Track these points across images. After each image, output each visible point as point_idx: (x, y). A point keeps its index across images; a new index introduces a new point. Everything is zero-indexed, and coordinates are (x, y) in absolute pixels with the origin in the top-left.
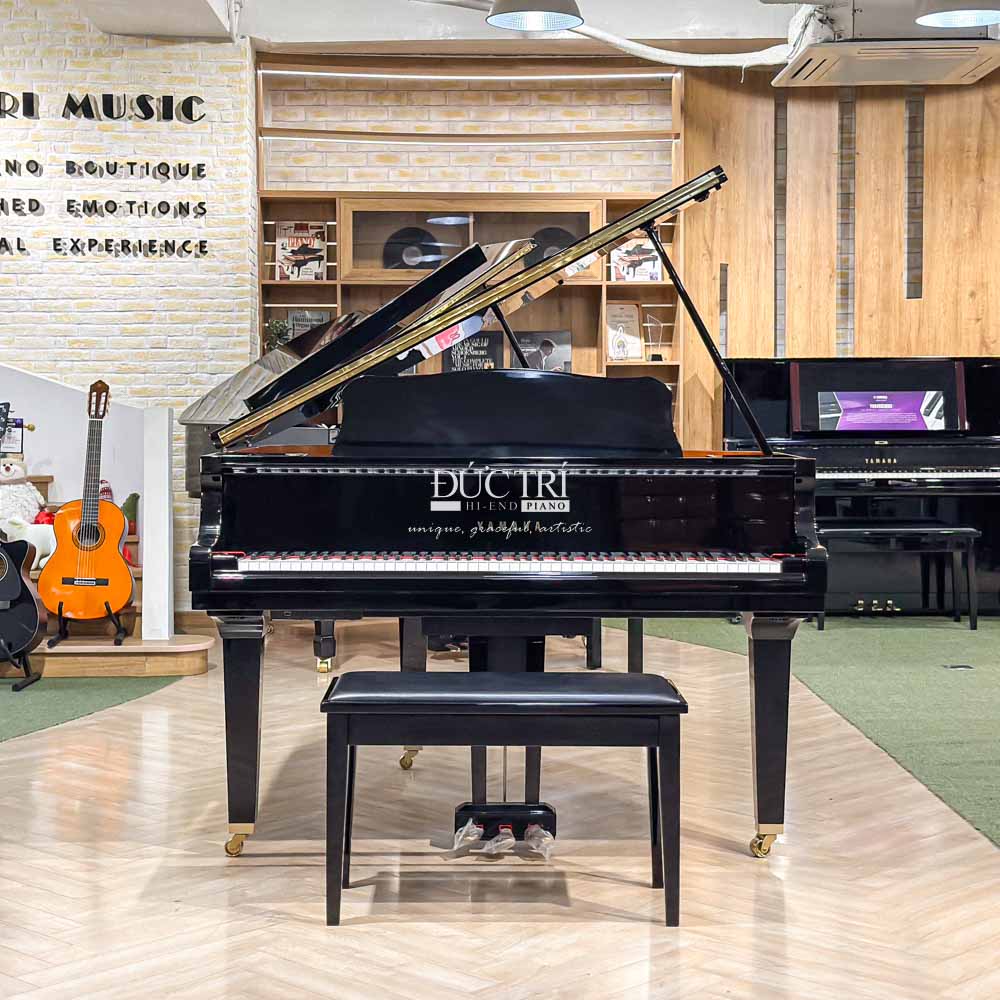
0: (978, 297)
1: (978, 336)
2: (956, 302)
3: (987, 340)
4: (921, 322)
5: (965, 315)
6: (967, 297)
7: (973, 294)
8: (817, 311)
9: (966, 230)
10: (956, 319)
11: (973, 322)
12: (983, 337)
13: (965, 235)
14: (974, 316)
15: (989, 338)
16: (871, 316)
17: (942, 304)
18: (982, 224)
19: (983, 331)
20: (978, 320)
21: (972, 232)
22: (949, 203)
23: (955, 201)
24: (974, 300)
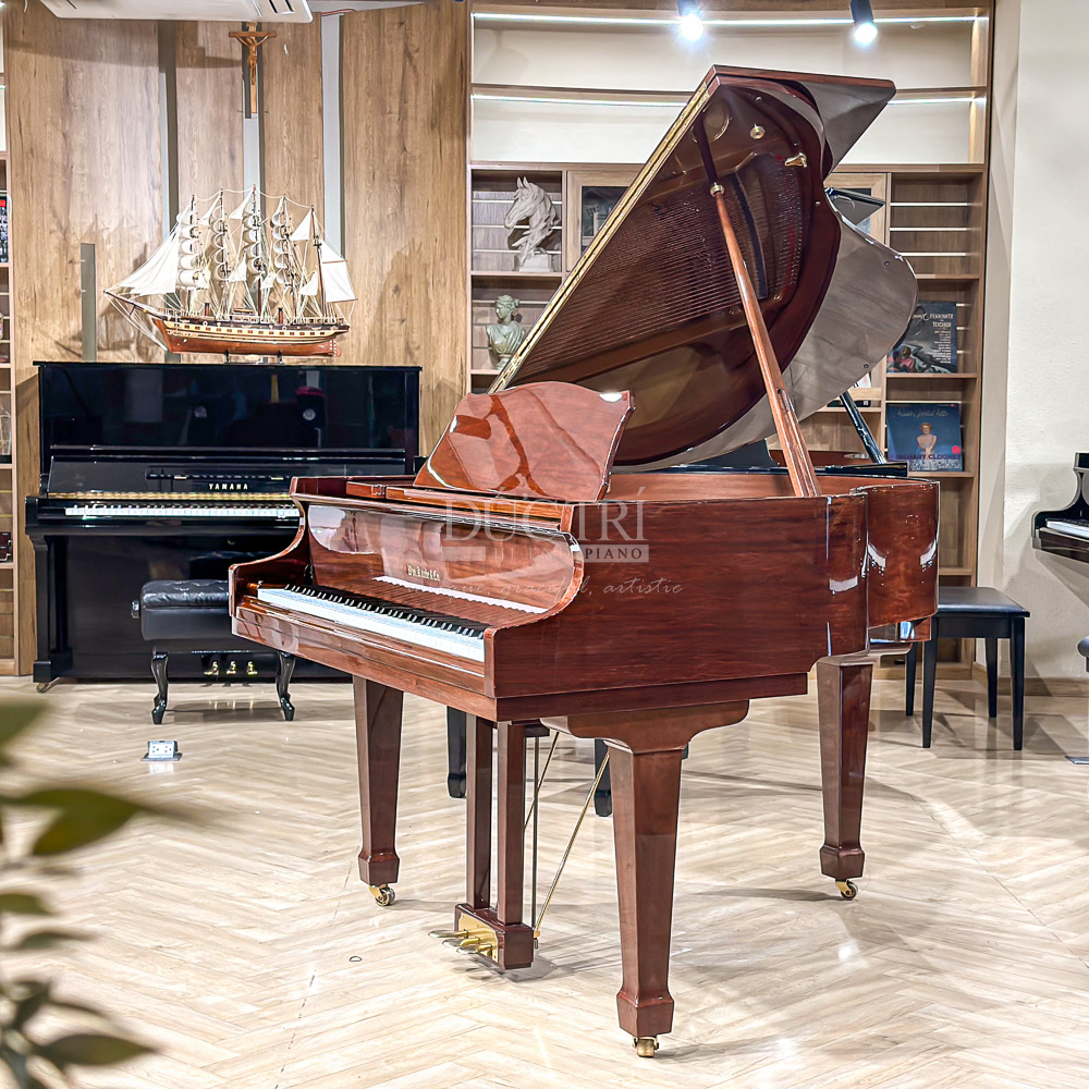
0: (402, 293)
1: (402, 340)
2: (381, 301)
3: (412, 346)
5: (388, 316)
6: (392, 293)
7: (397, 290)
9: (390, 210)
10: (381, 320)
11: (397, 323)
12: (407, 343)
13: (388, 216)
14: (398, 317)
15: (412, 343)
17: (365, 302)
18: (406, 203)
19: (408, 334)
20: (403, 320)
21: (395, 213)
22: (371, 177)
23: (377, 174)
24: (398, 296)
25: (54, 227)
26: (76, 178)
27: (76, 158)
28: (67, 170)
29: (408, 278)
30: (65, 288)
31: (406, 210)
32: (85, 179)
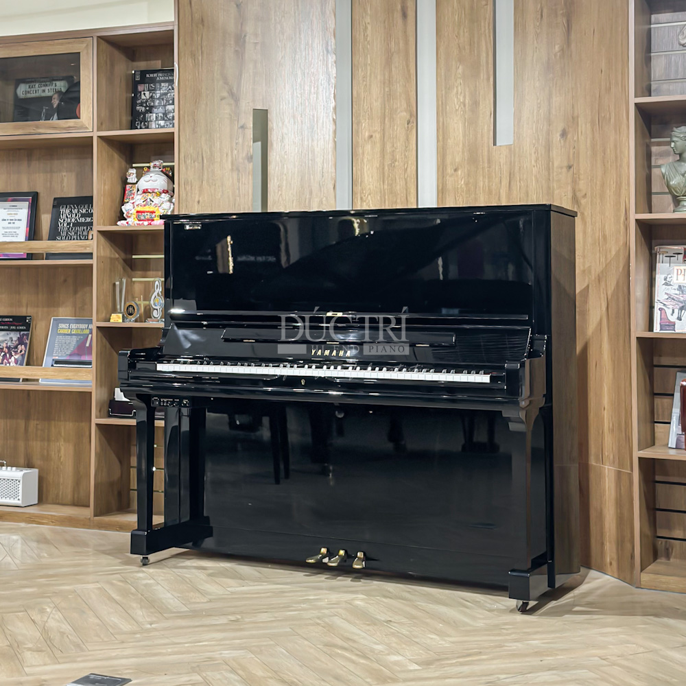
0: (569, 136)
1: (568, 189)
2: (548, 147)
3: (578, 194)
4: (511, 175)
5: (556, 164)
6: (559, 137)
7: (564, 134)
8: (392, 166)
9: (557, 48)
10: (548, 169)
11: (564, 170)
12: (574, 189)
14: (566, 164)
15: (580, 190)
16: (456, 170)
17: (533, 150)
18: (573, 36)
19: (575, 182)
20: (570, 167)
21: (562, 50)
22: (539, 16)
23: (545, 11)
24: (565, 141)
25: (225, 94)
26: (249, 47)
27: (249, 28)
28: (240, 40)
29: (574, 120)
30: (235, 152)
31: (573, 45)
32: (258, 47)
